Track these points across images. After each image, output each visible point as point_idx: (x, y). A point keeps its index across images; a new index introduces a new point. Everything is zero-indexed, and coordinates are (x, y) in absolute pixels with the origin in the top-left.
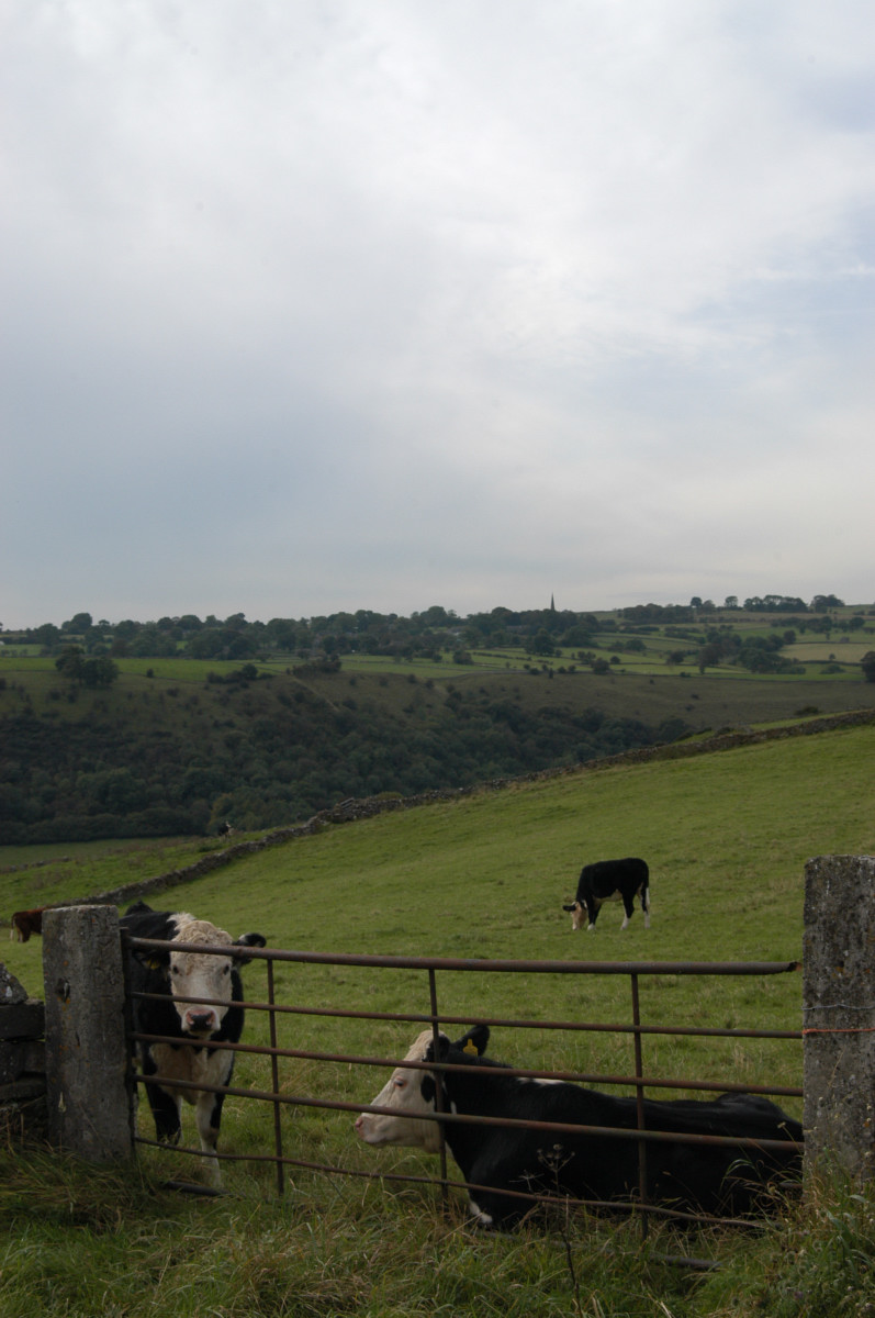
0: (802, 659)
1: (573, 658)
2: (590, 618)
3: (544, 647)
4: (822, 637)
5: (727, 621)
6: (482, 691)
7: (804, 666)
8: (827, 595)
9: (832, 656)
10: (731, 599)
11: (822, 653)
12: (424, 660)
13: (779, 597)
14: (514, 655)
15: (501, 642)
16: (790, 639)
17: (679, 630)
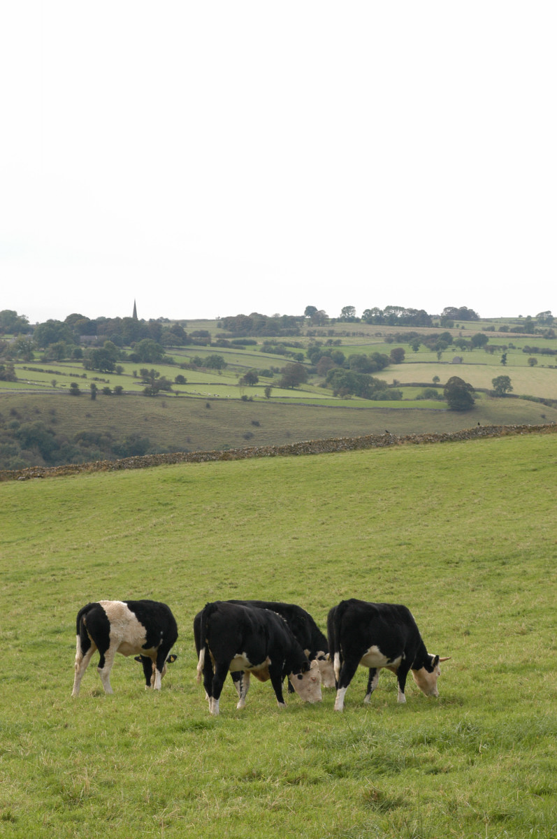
0: (402, 382)
2: (178, 328)
4: (433, 356)
6: (14, 413)
7: (401, 389)
8: (458, 307)
9: (436, 379)
10: (348, 309)
13: (401, 309)
14: (68, 371)
15: (59, 356)
16: (398, 357)
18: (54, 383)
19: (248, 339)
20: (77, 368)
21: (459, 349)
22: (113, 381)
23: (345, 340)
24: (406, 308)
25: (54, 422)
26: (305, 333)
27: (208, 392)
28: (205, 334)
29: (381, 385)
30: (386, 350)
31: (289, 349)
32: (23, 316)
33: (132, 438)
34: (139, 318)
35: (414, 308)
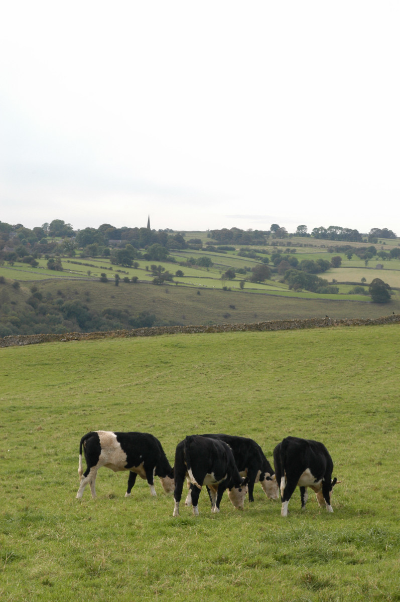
0: (339, 281)
4: (362, 263)
6: (60, 293)
7: (338, 286)
8: (381, 228)
9: (364, 279)
10: (302, 227)
13: (340, 228)
14: (99, 264)
15: (93, 254)
16: (337, 263)
18: (89, 273)
19: (229, 246)
20: (106, 262)
21: (381, 258)
22: (131, 273)
23: (298, 249)
24: (343, 228)
25: (88, 300)
26: (270, 243)
27: (199, 283)
28: (198, 242)
29: (324, 283)
30: (328, 257)
31: (258, 254)
32: (69, 224)
33: (143, 315)
34: (152, 228)
35: (349, 228)
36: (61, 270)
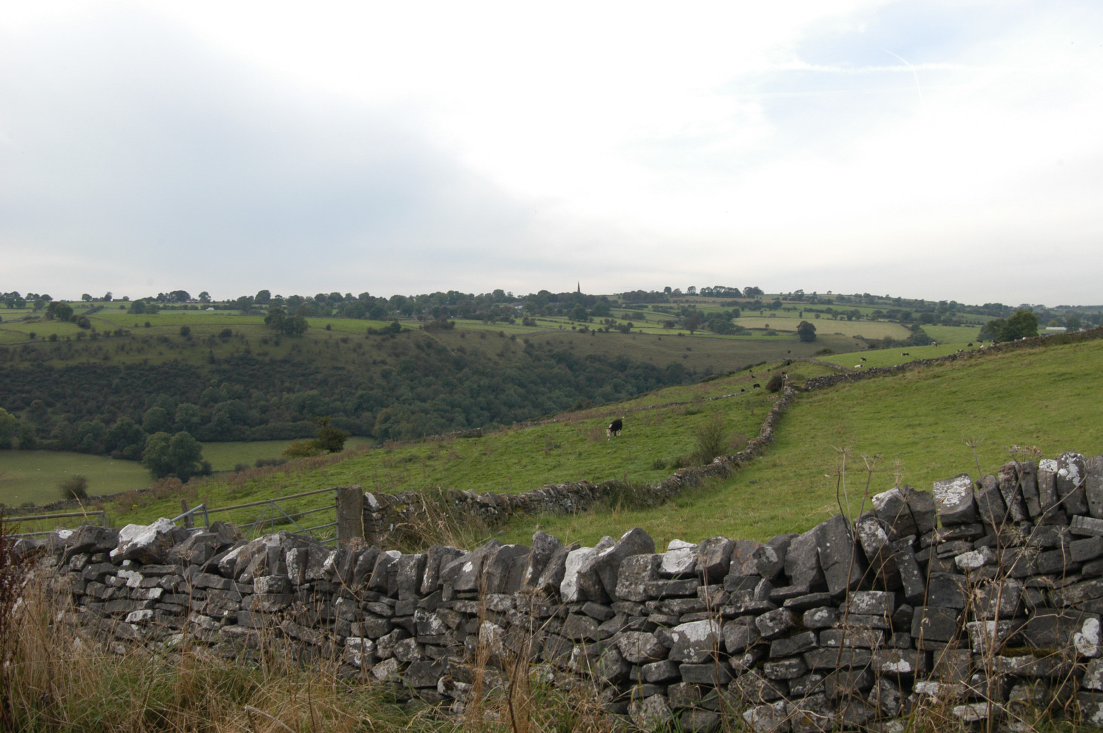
0: (747, 327)
1: (601, 323)
2: (604, 298)
3: (581, 316)
4: (757, 313)
5: (692, 302)
6: (548, 343)
7: (750, 331)
8: (753, 287)
9: (767, 325)
10: (691, 288)
11: (760, 323)
12: (503, 323)
13: (724, 288)
14: (563, 321)
15: (550, 312)
16: (736, 314)
17: (662, 307)
18: (561, 327)
19: (642, 304)
23: (698, 305)
26: (671, 301)
28: (615, 302)
30: (730, 309)
34: (582, 291)
36: (536, 325)
